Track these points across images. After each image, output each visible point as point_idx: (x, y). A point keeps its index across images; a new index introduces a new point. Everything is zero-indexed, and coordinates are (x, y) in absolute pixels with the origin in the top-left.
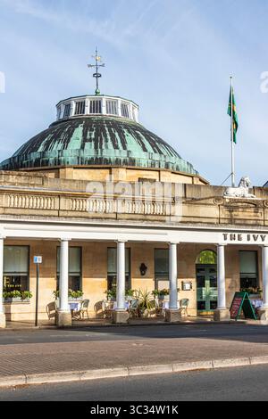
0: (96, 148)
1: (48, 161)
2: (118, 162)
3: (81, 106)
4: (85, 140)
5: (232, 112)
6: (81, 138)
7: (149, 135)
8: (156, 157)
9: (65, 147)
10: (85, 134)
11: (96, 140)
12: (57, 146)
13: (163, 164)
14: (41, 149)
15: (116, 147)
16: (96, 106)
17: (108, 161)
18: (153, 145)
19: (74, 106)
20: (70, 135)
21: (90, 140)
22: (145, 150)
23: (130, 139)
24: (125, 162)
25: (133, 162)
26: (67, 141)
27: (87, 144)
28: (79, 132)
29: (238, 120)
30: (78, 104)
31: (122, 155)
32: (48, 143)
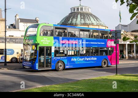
0: (84, 20)
1: (73, 24)
2: (89, 24)
3: (78, 9)
4: (81, 18)
5: (120, 16)
6: (80, 18)
7: (95, 16)
8: (98, 22)
9: (76, 20)
10: (81, 17)
11: (84, 18)
12: (75, 20)
13: (99, 24)
14: (70, 20)
15: (88, 20)
16: (82, 9)
17: (87, 24)
18: (96, 19)
19: (76, 9)
20: (77, 17)
21: (82, 18)
22: (95, 21)
23: (91, 18)
24: (91, 24)
25: (93, 24)
26: (77, 19)
27: (82, 19)
28: (79, 16)
29: (121, 17)
30: (77, 8)
31: (90, 22)
32: (72, 19)
